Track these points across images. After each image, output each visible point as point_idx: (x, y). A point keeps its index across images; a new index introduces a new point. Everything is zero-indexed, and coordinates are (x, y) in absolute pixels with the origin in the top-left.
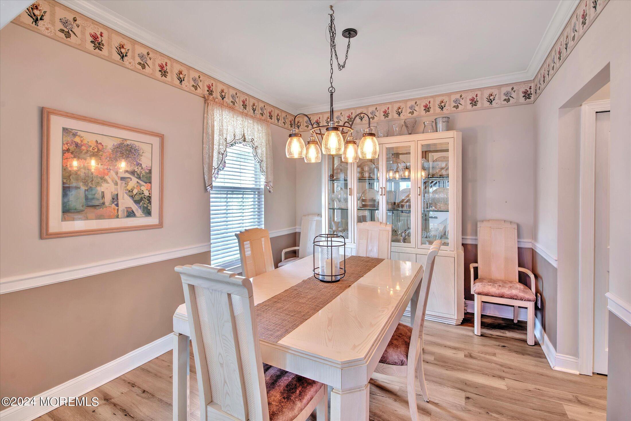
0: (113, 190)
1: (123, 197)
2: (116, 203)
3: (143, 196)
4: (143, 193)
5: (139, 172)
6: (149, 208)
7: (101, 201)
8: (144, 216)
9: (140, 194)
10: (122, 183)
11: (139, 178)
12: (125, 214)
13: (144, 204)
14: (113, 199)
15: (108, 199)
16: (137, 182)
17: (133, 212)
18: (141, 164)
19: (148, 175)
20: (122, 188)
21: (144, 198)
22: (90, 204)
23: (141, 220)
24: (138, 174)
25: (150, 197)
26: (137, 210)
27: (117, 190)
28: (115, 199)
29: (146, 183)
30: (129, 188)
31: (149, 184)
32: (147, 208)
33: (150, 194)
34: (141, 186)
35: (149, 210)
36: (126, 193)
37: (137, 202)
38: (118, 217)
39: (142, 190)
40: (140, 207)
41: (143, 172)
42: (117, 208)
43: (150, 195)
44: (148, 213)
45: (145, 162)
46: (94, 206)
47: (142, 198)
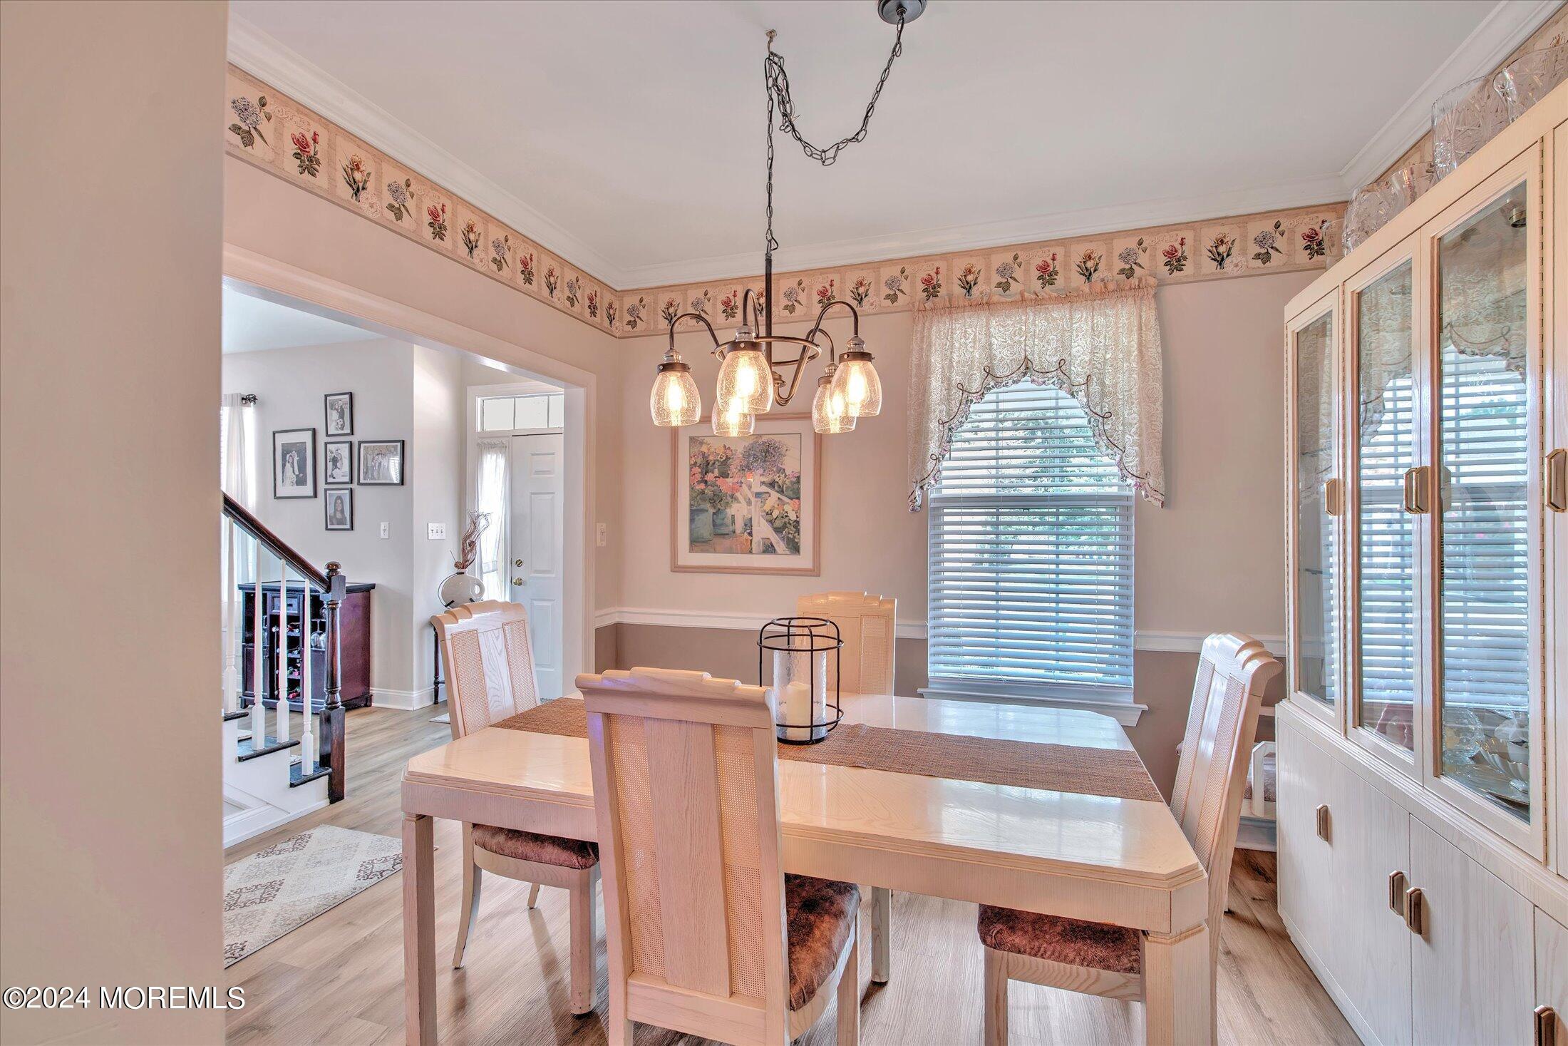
0: (745, 512)
1: (759, 523)
2: (748, 531)
3: (786, 520)
4: (787, 516)
5: (780, 483)
6: (796, 540)
7: (731, 528)
8: (788, 553)
9: (782, 517)
10: (757, 502)
11: (781, 492)
12: (761, 548)
13: (789, 533)
14: (746, 525)
15: (739, 526)
16: (779, 498)
17: (772, 545)
18: (784, 470)
19: (796, 486)
20: (757, 510)
21: (789, 523)
22: (719, 532)
23: (783, 559)
24: (779, 486)
25: (798, 522)
26: (778, 543)
27: (749, 511)
28: (748, 524)
29: (792, 499)
30: (767, 508)
31: (797, 501)
32: (793, 540)
33: (797, 517)
34: (784, 505)
35: (797, 543)
36: (762, 516)
37: (778, 530)
38: (751, 552)
39: (786, 510)
40: (783, 539)
41: (787, 482)
42: (750, 538)
43: (798, 520)
44: (795, 548)
45: (790, 465)
46: (723, 535)
47: (785, 523)
